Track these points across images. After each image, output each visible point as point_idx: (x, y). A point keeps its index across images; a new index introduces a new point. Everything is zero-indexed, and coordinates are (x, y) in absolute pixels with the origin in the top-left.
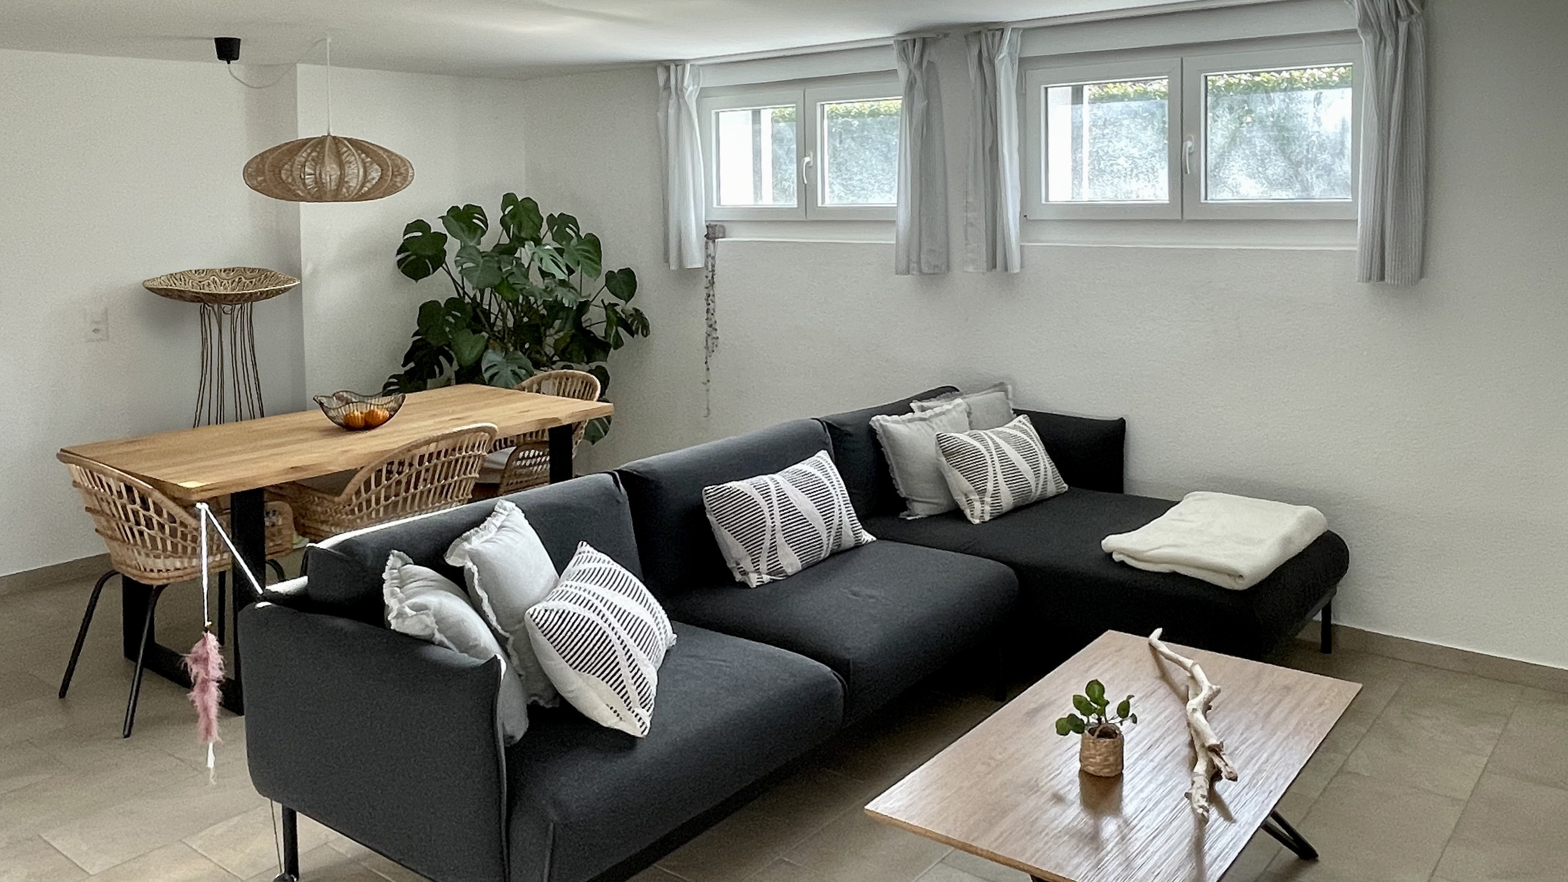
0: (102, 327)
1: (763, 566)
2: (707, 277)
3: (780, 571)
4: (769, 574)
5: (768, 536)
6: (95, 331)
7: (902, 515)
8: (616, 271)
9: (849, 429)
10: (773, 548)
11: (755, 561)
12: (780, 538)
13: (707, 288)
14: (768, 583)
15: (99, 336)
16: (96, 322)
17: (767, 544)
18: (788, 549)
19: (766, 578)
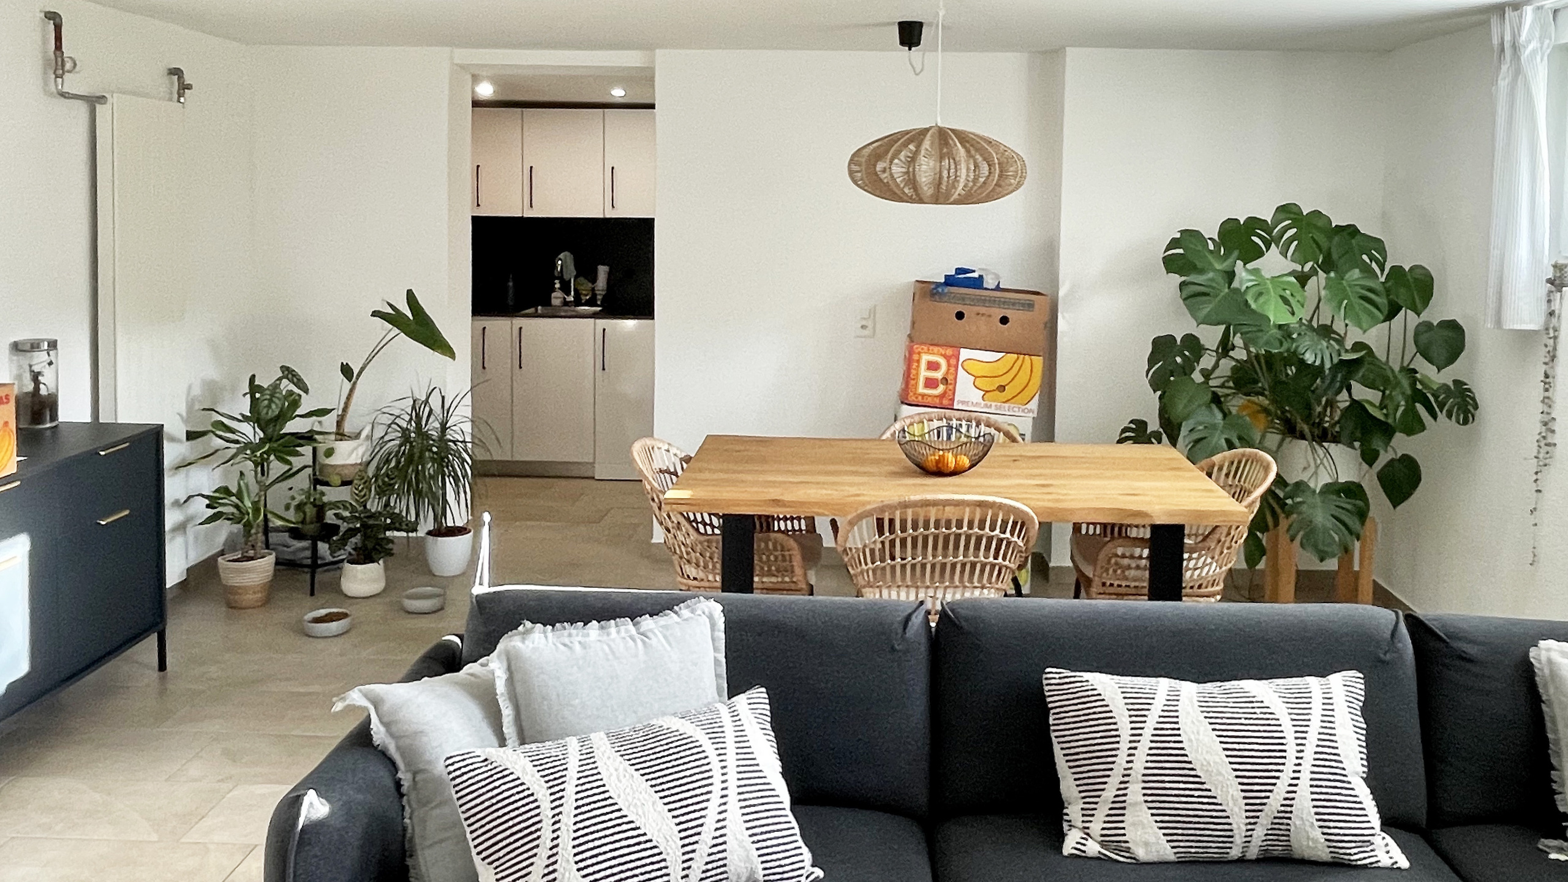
0: (870, 324)
1: (1096, 827)
2: (1546, 346)
3: (1121, 847)
4: (1102, 844)
5: (1113, 782)
6: (863, 327)
7: (1545, 843)
8: (1435, 324)
9: (1471, 650)
10: (1119, 806)
11: (1088, 814)
12: (1135, 793)
13: (1546, 363)
14: (1092, 858)
15: (866, 332)
16: (865, 319)
17: (1110, 793)
18: (1145, 815)
19: (1093, 848)
